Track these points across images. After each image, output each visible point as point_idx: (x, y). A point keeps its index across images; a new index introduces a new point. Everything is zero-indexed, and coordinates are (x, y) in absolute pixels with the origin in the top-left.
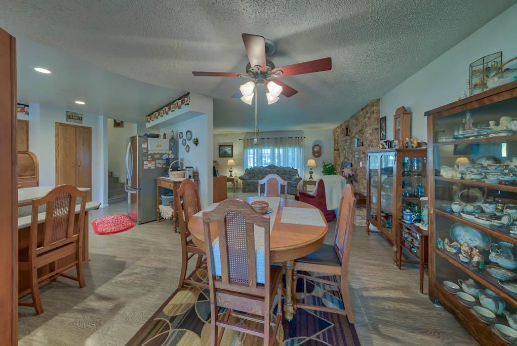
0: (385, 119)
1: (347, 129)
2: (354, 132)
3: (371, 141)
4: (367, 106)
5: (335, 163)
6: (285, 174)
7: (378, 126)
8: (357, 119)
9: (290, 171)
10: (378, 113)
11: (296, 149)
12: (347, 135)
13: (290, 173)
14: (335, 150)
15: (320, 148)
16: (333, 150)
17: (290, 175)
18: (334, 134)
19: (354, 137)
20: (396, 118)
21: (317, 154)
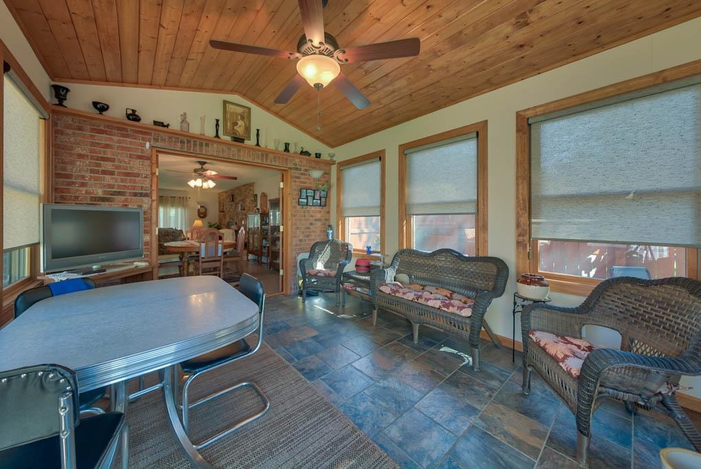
0: (256, 195)
1: (233, 196)
2: (238, 199)
3: (249, 207)
4: (247, 185)
5: (220, 223)
6: (168, 236)
7: (253, 199)
8: (241, 191)
9: (173, 232)
10: (253, 191)
11: (179, 210)
12: (233, 201)
13: (174, 234)
14: (220, 212)
15: (206, 210)
16: (218, 211)
17: (173, 236)
18: (219, 198)
19: (238, 203)
20: (261, 197)
21: (202, 215)
